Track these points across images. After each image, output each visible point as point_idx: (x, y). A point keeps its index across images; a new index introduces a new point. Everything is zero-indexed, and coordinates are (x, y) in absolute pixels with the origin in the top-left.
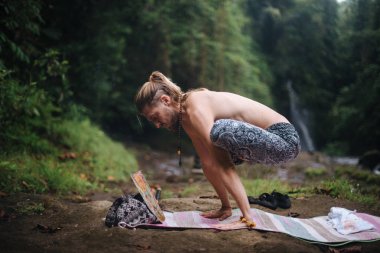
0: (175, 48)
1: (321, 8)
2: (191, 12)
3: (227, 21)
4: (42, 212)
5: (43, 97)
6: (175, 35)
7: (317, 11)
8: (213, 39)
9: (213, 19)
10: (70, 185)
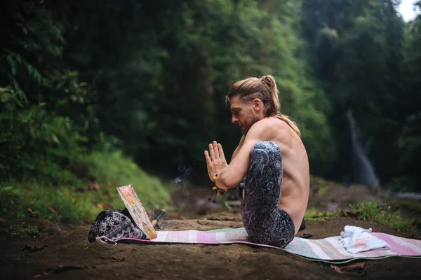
0: (218, 73)
1: (384, 27)
2: (233, 33)
3: (275, 43)
4: (36, 234)
5: (69, 126)
6: (218, 59)
7: (379, 31)
8: (260, 63)
9: (261, 41)
10: (83, 214)
